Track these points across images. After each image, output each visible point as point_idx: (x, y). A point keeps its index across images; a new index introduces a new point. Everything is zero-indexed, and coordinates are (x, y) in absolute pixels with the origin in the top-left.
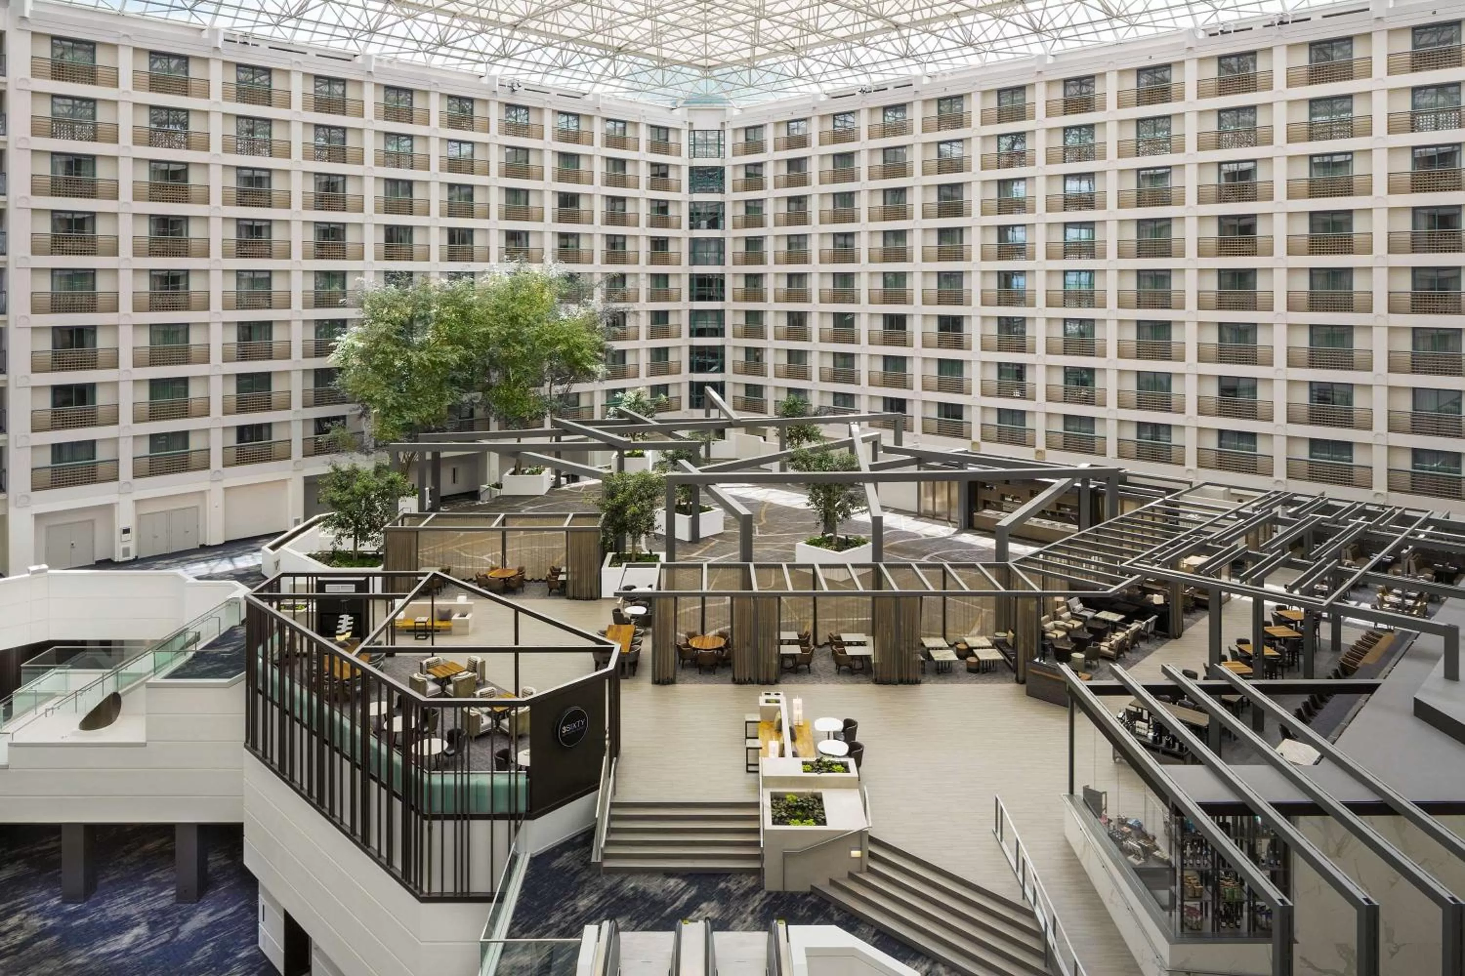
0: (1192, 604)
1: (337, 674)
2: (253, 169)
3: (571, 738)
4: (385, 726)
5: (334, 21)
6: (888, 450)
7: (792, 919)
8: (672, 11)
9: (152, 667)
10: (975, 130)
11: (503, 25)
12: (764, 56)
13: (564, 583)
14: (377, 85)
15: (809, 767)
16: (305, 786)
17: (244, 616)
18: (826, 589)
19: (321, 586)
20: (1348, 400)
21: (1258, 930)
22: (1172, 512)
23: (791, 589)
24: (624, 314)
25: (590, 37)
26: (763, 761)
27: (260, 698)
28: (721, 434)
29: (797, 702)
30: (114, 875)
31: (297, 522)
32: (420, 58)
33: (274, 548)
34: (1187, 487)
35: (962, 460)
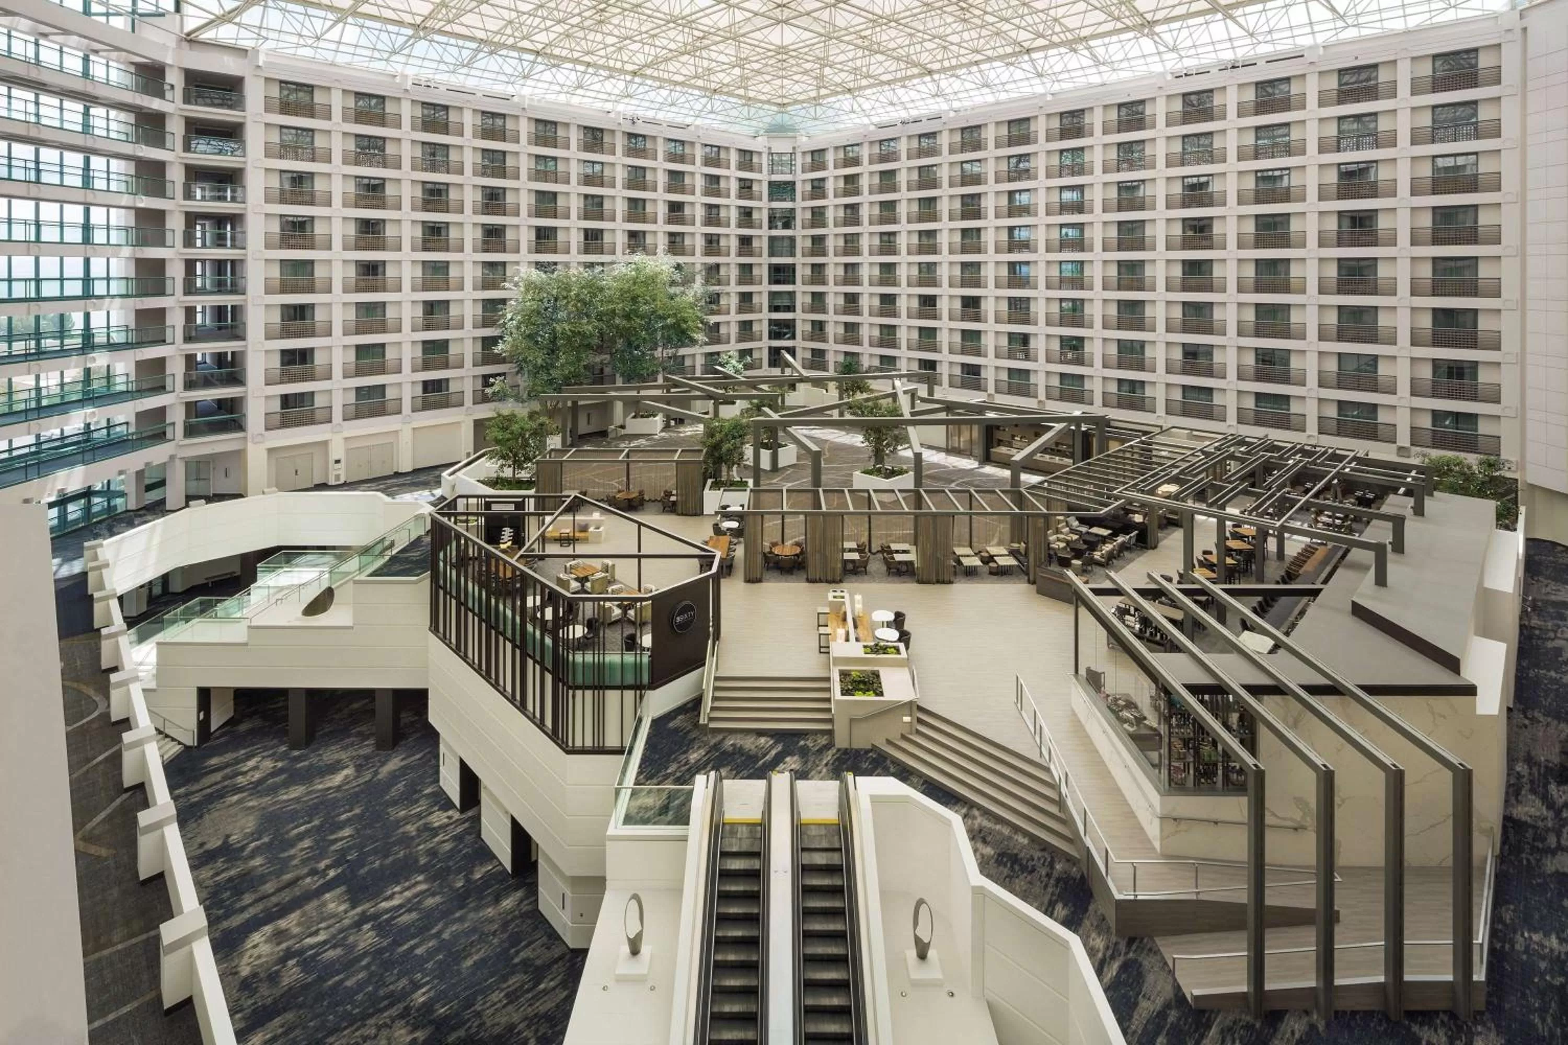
0: (1165, 522)
1: (501, 575)
2: (435, 183)
3: (683, 626)
4: (539, 615)
5: (497, 69)
6: (923, 400)
7: (859, 772)
8: (756, 61)
9: (357, 567)
10: (990, 152)
11: (627, 72)
12: (827, 96)
13: (674, 503)
14: (530, 119)
15: (869, 650)
16: (476, 661)
17: (429, 527)
18: (879, 509)
19: (488, 506)
20: (1287, 363)
21: (1231, 786)
22: (1146, 451)
23: (852, 509)
24: (718, 295)
25: (693, 81)
26: (833, 645)
27: (441, 592)
28: (793, 387)
29: (858, 597)
30: (328, 728)
31: (468, 455)
32: (562, 98)
33: (450, 475)
34: (1158, 430)
35: (980, 409)
